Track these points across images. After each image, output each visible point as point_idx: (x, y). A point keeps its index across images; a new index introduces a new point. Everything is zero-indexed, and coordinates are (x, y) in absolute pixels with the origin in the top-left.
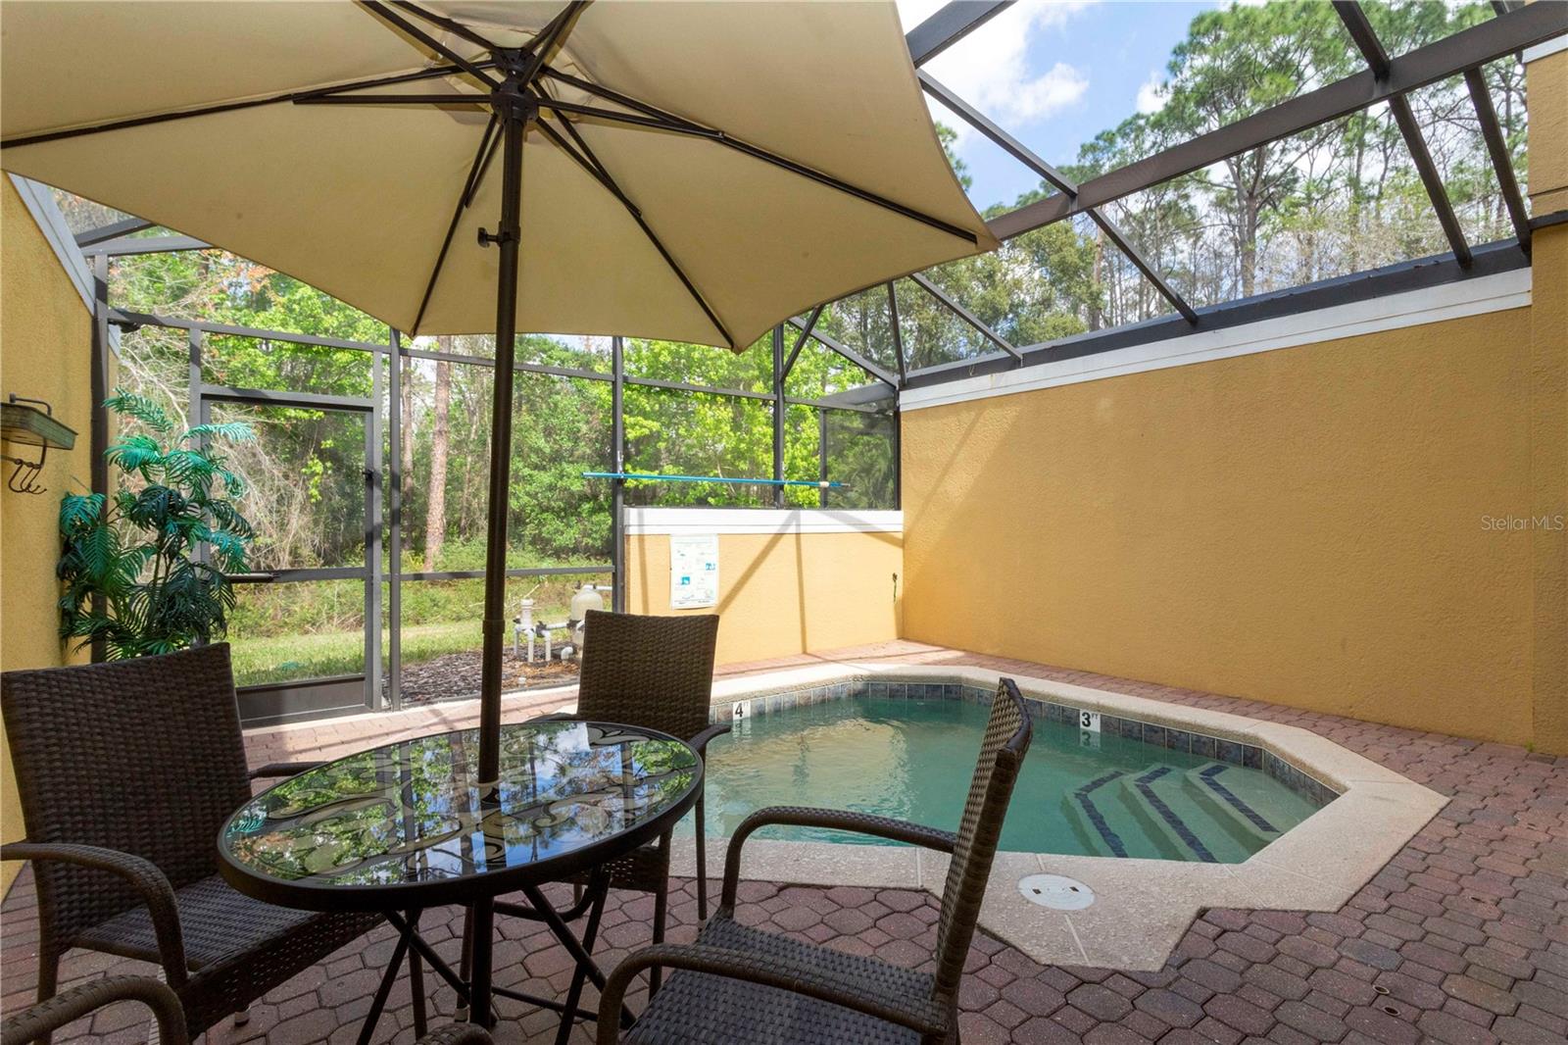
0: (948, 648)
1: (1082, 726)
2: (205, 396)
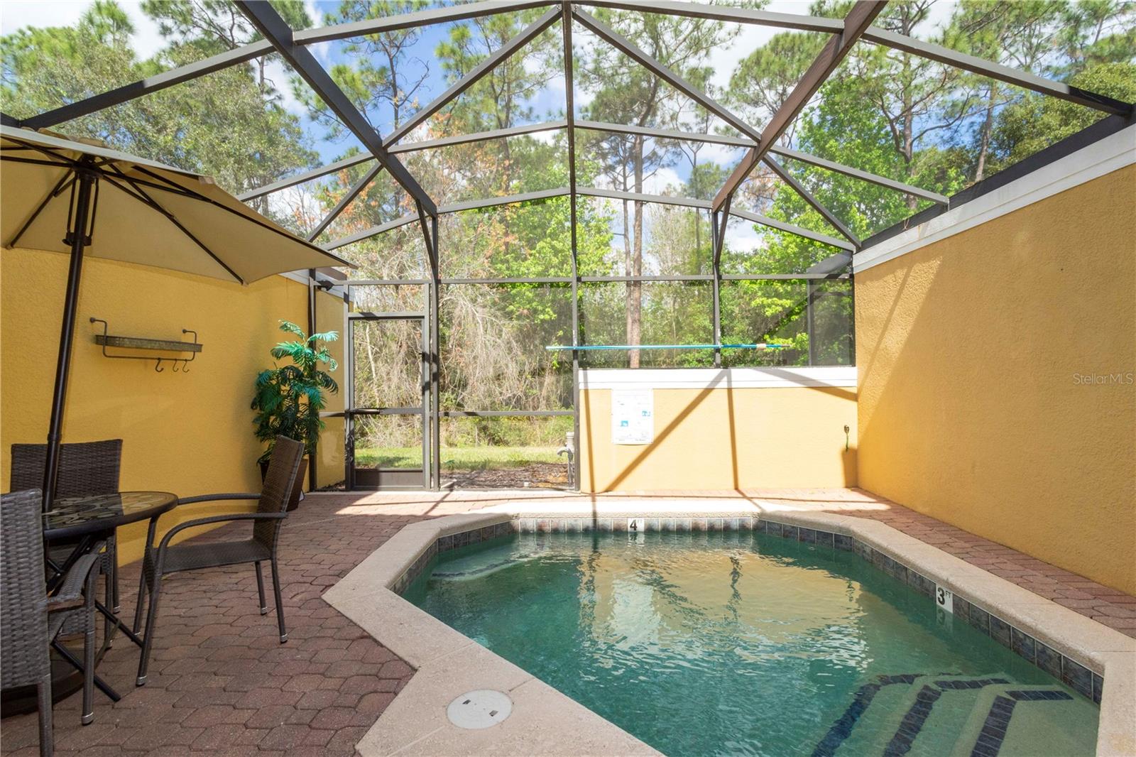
0: (880, 502)
1: (938, 603)
2: (350, 319)
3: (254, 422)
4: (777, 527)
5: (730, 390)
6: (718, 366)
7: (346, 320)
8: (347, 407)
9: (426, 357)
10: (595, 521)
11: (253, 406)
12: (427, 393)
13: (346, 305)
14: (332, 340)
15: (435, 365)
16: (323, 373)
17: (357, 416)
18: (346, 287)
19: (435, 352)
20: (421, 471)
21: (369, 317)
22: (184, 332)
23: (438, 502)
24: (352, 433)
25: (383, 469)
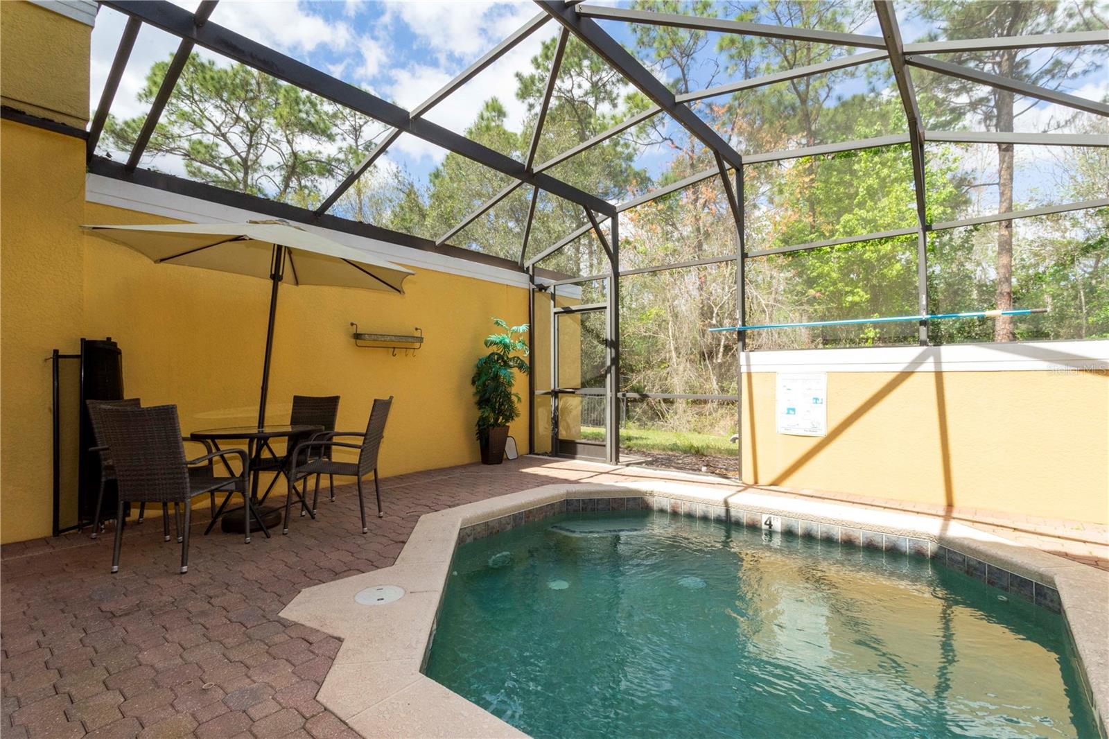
2: (555, 313)
4: (960, 559)
5: (939, 375)
6: (923, 343)
7: (552, 314)
8: (552, 387)
9: (609, 343)
10: (728, 511)
11: (473, 383)
12: (609, 376)
13: (552, 302)
14: (524, 332)
15: (613, 351)
16: (518, 358)
17: (560, 395)
18: (552, 287)
19: (614, 338)
20: (604, 446)
21: (568, 311)
22: (417, 329)
23: (602, 473)
24: (556, 408)
25: (578, 441)
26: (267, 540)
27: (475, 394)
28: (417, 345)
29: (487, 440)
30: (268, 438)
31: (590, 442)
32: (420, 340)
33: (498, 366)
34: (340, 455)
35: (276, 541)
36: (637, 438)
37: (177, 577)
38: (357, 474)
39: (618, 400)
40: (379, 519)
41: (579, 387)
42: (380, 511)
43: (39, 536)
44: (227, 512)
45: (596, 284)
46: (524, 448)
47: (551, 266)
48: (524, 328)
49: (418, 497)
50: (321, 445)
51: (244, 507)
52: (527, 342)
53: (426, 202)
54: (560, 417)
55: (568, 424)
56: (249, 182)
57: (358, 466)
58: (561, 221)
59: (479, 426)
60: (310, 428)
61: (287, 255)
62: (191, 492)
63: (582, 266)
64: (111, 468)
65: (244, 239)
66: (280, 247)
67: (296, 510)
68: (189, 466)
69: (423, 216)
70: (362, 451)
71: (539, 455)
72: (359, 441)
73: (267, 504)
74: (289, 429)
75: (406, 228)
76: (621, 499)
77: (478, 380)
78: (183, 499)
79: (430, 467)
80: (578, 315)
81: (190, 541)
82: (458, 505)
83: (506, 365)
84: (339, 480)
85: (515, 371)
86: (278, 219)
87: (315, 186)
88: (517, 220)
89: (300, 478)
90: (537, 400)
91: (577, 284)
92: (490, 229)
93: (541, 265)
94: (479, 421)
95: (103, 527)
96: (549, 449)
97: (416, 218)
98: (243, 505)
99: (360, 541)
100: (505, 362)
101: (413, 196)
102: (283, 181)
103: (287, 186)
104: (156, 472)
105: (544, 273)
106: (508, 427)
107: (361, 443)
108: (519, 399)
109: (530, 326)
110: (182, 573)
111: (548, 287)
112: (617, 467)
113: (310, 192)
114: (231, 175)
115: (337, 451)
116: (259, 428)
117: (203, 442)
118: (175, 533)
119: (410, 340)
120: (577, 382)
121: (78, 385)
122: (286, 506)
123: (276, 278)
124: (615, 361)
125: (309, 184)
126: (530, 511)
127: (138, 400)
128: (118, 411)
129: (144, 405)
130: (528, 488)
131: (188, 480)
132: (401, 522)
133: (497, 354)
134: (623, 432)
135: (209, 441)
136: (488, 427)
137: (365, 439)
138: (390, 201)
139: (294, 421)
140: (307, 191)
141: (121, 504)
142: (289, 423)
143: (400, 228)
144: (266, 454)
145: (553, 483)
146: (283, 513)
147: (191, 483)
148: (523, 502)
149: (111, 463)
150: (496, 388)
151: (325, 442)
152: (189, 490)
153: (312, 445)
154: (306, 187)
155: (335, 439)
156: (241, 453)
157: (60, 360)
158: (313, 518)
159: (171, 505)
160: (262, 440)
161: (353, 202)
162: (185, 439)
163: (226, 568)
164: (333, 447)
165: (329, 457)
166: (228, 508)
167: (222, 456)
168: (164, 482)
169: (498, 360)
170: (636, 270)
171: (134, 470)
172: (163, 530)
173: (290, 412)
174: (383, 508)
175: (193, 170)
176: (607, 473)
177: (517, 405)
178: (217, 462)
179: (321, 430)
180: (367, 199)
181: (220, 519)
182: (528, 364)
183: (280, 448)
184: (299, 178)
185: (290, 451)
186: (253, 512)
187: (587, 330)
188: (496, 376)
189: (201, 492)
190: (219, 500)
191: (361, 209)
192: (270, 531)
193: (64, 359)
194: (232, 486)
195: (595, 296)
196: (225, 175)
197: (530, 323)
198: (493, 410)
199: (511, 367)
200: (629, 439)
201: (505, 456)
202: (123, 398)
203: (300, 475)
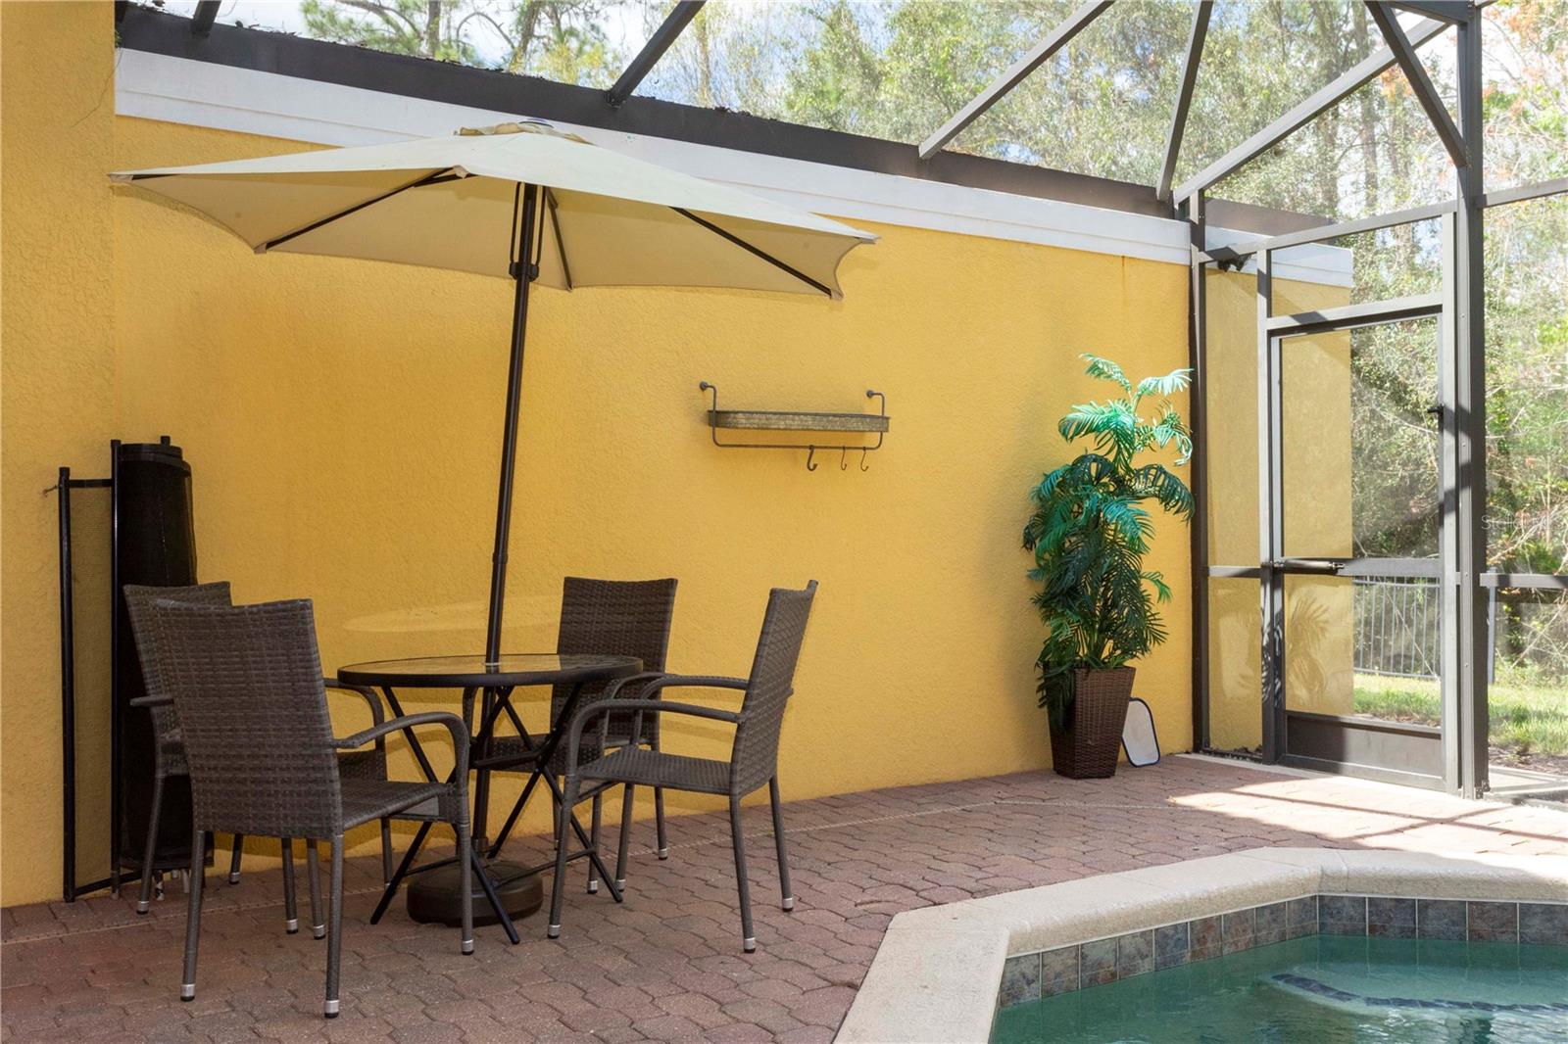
2: (1272, 333)
3: (1029, 576)
7: (1262, 338)
8: (1264, 557)
9: (1447, 418)
11: (1028, 542)
12: (1450, 520)
13: (1262, 301)
14: (1175, 393)
15: (1465, 442)
16: (1160, 470)
17: (1288, 578)
18: (1261, 257)
19: (1466, 402)
20: (1437, 737)
21: (1313, 325)
22: (870, 394)
23: (1431, 821)
24: (1278, 620)
25: (1348, 718)
26: (513, 949)
27: (1033, 576)
28: (872, 439)
29: (1070, 708)
30: (510, 688)
31: (1378, 722)
32: (881, 423)
33: (1099, 494)
34: (678, 738)
35: (534, 953)
36: (1540, 716)
37: (318, 1024)
38: (727, 791)
39: (1480, 595)
40: (784, 916)
41: (1350, 556)
42: (785, 895)
43: (39, 900)
44: (421, 870)
45: (1387, 238)
46: (1178, 732)
47: (1247, 191)
48: (1175, 380)
49: (882, 860)
50: (635, 711)
51: (457, 861)
52: (1185, 421)
53: (878, 39)
54: (1288, 646)
55: (1314, 667)
56: (442, 35)
57: (731, 768)
58: (1275, 53)
59: (1046, 666)
60: (607, 663)
61: (547, 211)
62: (346, 816)
63: (1343, 185)
64: (176, 748)
65: (454, 177)
66: (531, 190)
67: (577, 878)
68: (339, 750)
69: (873, 77)
70: (739, 729)
71: (1222, 755)
72: (732, 702)
73: (507, 854)
74: (554, 665)
75: (827, 118)
76: (1502, 907)
77: (1043, 534)
78: (328, 834)
79: (912, 780)
80: (1344, 337)
81: (345, 935)
82: (995, 890)
83: (1124, 489)
84: (680, 804)
85: (1151, 507)
86: (525, 118)
87: (593, 27)
88: (1140, 67)
89: (587, 794)
90: (1216, 594)
91: (1331, 241)
92: (1061, 99)
93: (1219, 194)
94: (1044, 654)
95: (159, 886)
96: (1255, 738)
97: (853, 85)
98: (452, 854)
99: (739, 972)
100: (1120, 482)
101: (845, 26)
102: (519, 22)
103: (528, 34)
104: (269, 762)
105: (1235, 213)
106: (1133, 670)
107: (735, 707)
108: (1164, 592)
109: (1193, 375)
110: (329, 1016)
111: (1247, 256)
112: (1481, 804)
113: (584, 43)
114: (401, 22)
115: (671, 726)
116: (488, 660)
117: (362, 692)
118: (308, 914)
119: (853, 424)
120: (1340, 542)
121: (108, 551)
122: (556, 864)
123: (523, 272)
124: (1472, 474)
125: (579, 24)
126: (1207, 924)
127: (226, 585)
128: (190, 613)
129: (241, 597)
130: (1197, 854)
131: (337, 786)
132: (841, 927)
133: (1097, 459)
134: (1499, 696)
135: (378, 690)
136: (1072, 670)
137: (747, 697)
138: (786, 46)
139: (566, 646)
140: (574, 44)
141: (199, 835)
142: (554, 649)
143: (811, 118)
144: (504, 729)
145: (1275, 843)
146: (547, 882)
147: (343, 792)
148: (1187, 895)
149: (178, 738)
150: (1094, 561)
151: (643, 702)
152: (339, 811)
153: (611, 708)
154: (572, 32)
155: (668, 695)
156: (449, 721)
157: (73, 491)
158: (618, 900)
159: (299, 845)
160: (498, 693)
161: (689, 61)
162: (329, 684)
163: (424, 1012)
164: (663, 716)
165: (653, 741)
166: (421, 861)
167: (408, 731)
168: (289, 788)
169: (1099, 477)
170: (1527, 186)
171: (226, 757)
172: (281, 902)
173: (557, 618)
174: (792, 884)
175: (319, 18)
176: (1451, 821)
177: (1157, 607)
178: (396, 746)
179: (634, 671)
180: (723, 48)
181: (404, 886)
182: (1187, 484)
183: (535, 713)
184: (555, 11)
185: (560, 722)
186: (478, 873)
187: (1370, 380)
188: (1096, 524)
189: (366, 817)
190: (401, 840)
191: (707, 75)
192: (518, 926)
193: (80, 490)
194: (431, 807)
195: (1386, 276)
196: (388, 21)
197: (1193, 363)
198: (1087, 621)
199: (1136, 496)
200: (1521, 717)
201: (1122, 756)
202: (195, 582)
203: (586, 786)
